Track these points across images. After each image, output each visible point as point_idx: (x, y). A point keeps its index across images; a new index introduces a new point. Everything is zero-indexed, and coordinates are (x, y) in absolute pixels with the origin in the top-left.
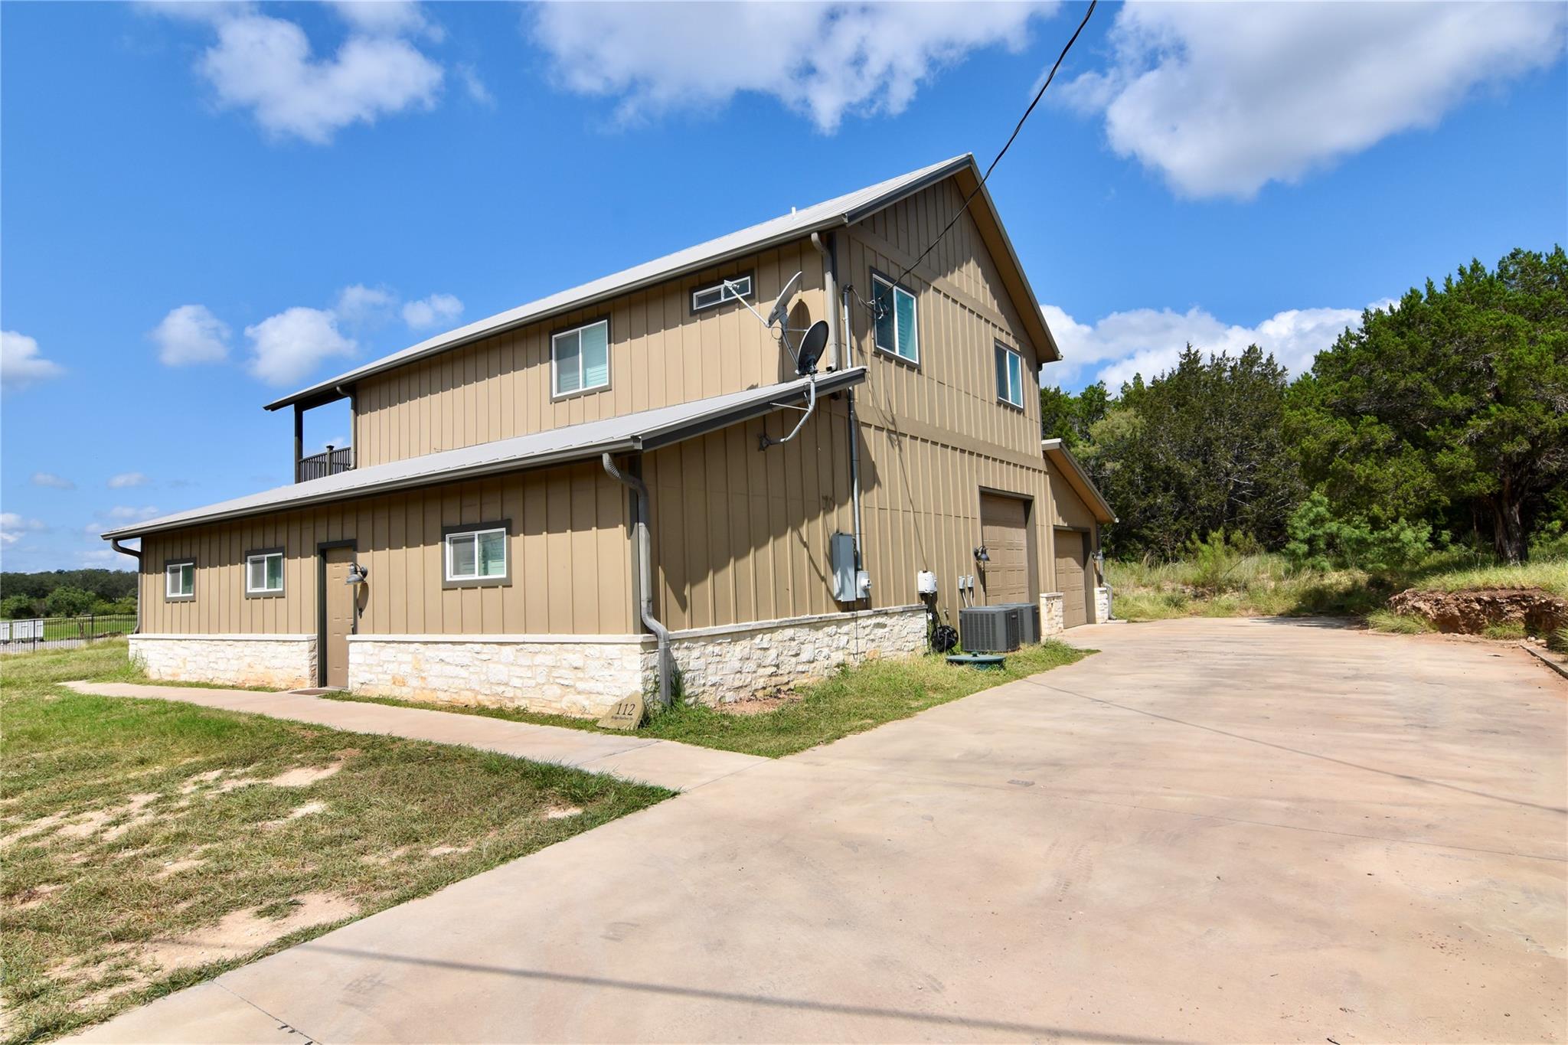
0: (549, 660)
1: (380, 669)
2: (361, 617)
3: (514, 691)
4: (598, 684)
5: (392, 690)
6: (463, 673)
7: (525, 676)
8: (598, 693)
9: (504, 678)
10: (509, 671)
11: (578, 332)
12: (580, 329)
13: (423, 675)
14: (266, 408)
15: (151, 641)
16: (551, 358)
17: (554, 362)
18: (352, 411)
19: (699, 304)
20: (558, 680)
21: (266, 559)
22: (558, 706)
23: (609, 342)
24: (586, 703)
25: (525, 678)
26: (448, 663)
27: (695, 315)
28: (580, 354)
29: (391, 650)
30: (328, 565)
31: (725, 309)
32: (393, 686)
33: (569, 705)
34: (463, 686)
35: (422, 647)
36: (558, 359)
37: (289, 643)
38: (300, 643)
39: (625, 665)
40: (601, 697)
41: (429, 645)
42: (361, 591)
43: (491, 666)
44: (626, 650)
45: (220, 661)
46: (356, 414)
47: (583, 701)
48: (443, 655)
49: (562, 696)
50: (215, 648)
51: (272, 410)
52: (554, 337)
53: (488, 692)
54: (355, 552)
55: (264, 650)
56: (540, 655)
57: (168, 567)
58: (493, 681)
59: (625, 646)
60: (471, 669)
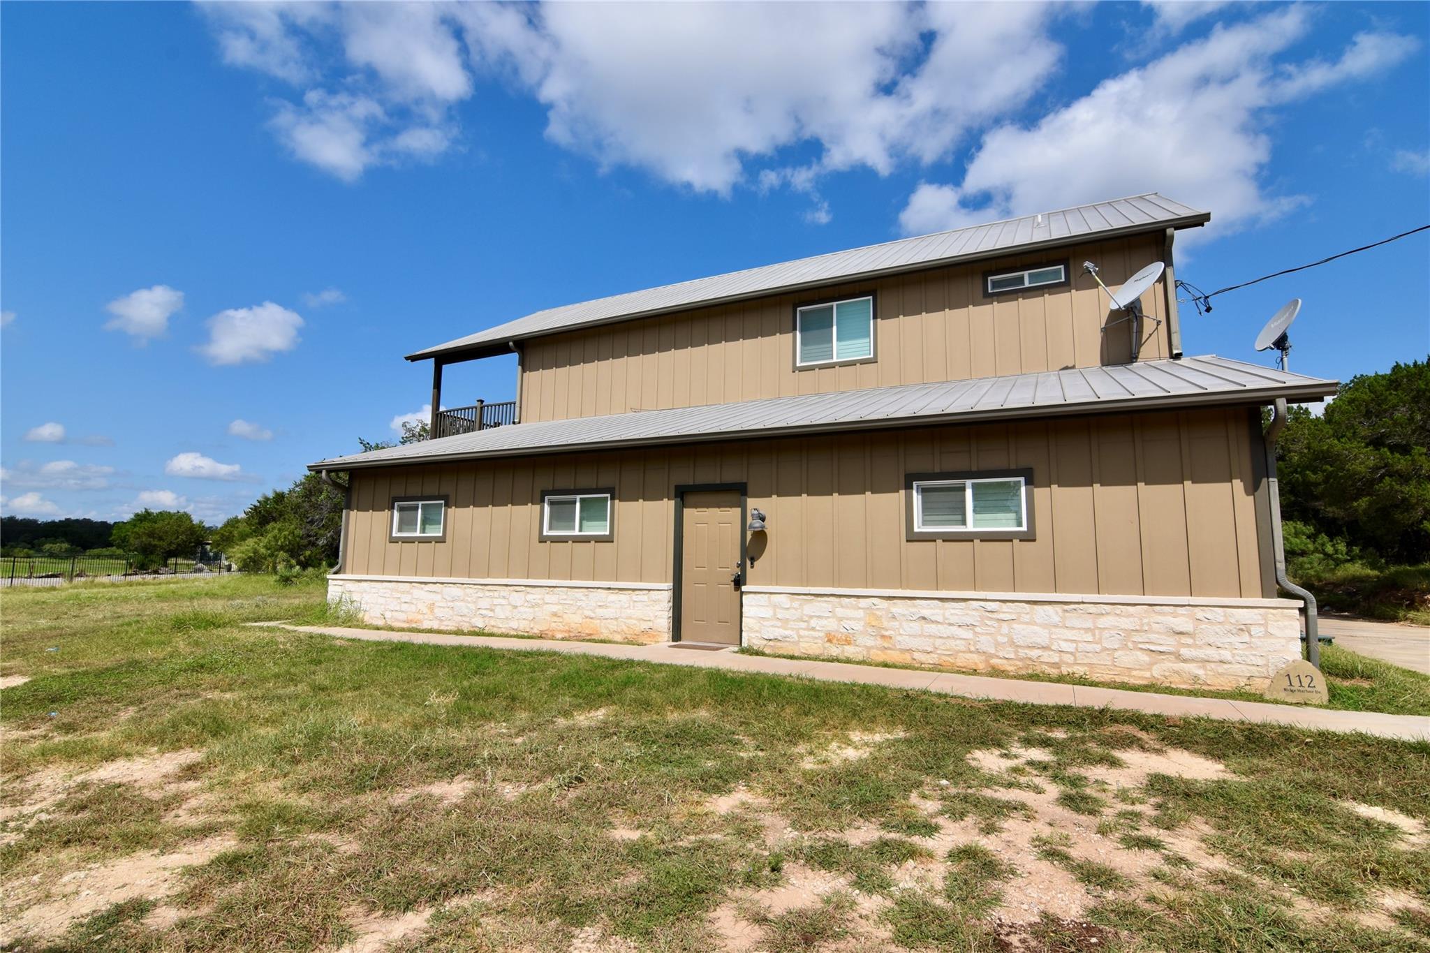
0: (1126, 623)
1: (804, 625)
2: (752, 567)
3: (1060, 657)
4: (1221, 651)
5: (825, 648)
6: (967, 634)
7: (1080, 639)
8: (1221, 662)
9: (1043, 641)
10: (1051, 634)
11: (832, 306)
12: (835, 304)
13: (887, 633)
14: (407, 358)
15: (369, 583)
16: (795, 329)
17: (798, 333)
18: (520, 367)
19: (993, 288)
20: (1140, 646)
21: (578, 500)
22: (1148, 674)
23: (875, 317)
24: (1200, 672)
25: (1079, 641)
26: (933, 622)
27: (988, 298)
28: (835, 328)
29: (824, 605)
30: (685, 510)
31: (1028, 294)
32: (828, 644)
33: (1167, 674)
34: (963, 648)
35: (885, 604)
36: (801, 331)
37: (630, 592)
38: (651, 592)
39: (1271, 630)
40: (1226, 666)
41: (895, 601)
42: (751, 539)
43: (1015, 626)
44: (1273, 614)
45: (498, 609)
46: (524, 371)
47: (1193, 669)
48: (926, 613)
49: (1152, 664)
50: (488, 594)
51: (412, 361)
52: (799, 309)
53: (1012, 656)
54: (743, 498)
55: (584, 598)
56: (1110, 618)
57: (396, 504)
58: (1021, 643)
59: (1271, 611)
60: (978, 629)
